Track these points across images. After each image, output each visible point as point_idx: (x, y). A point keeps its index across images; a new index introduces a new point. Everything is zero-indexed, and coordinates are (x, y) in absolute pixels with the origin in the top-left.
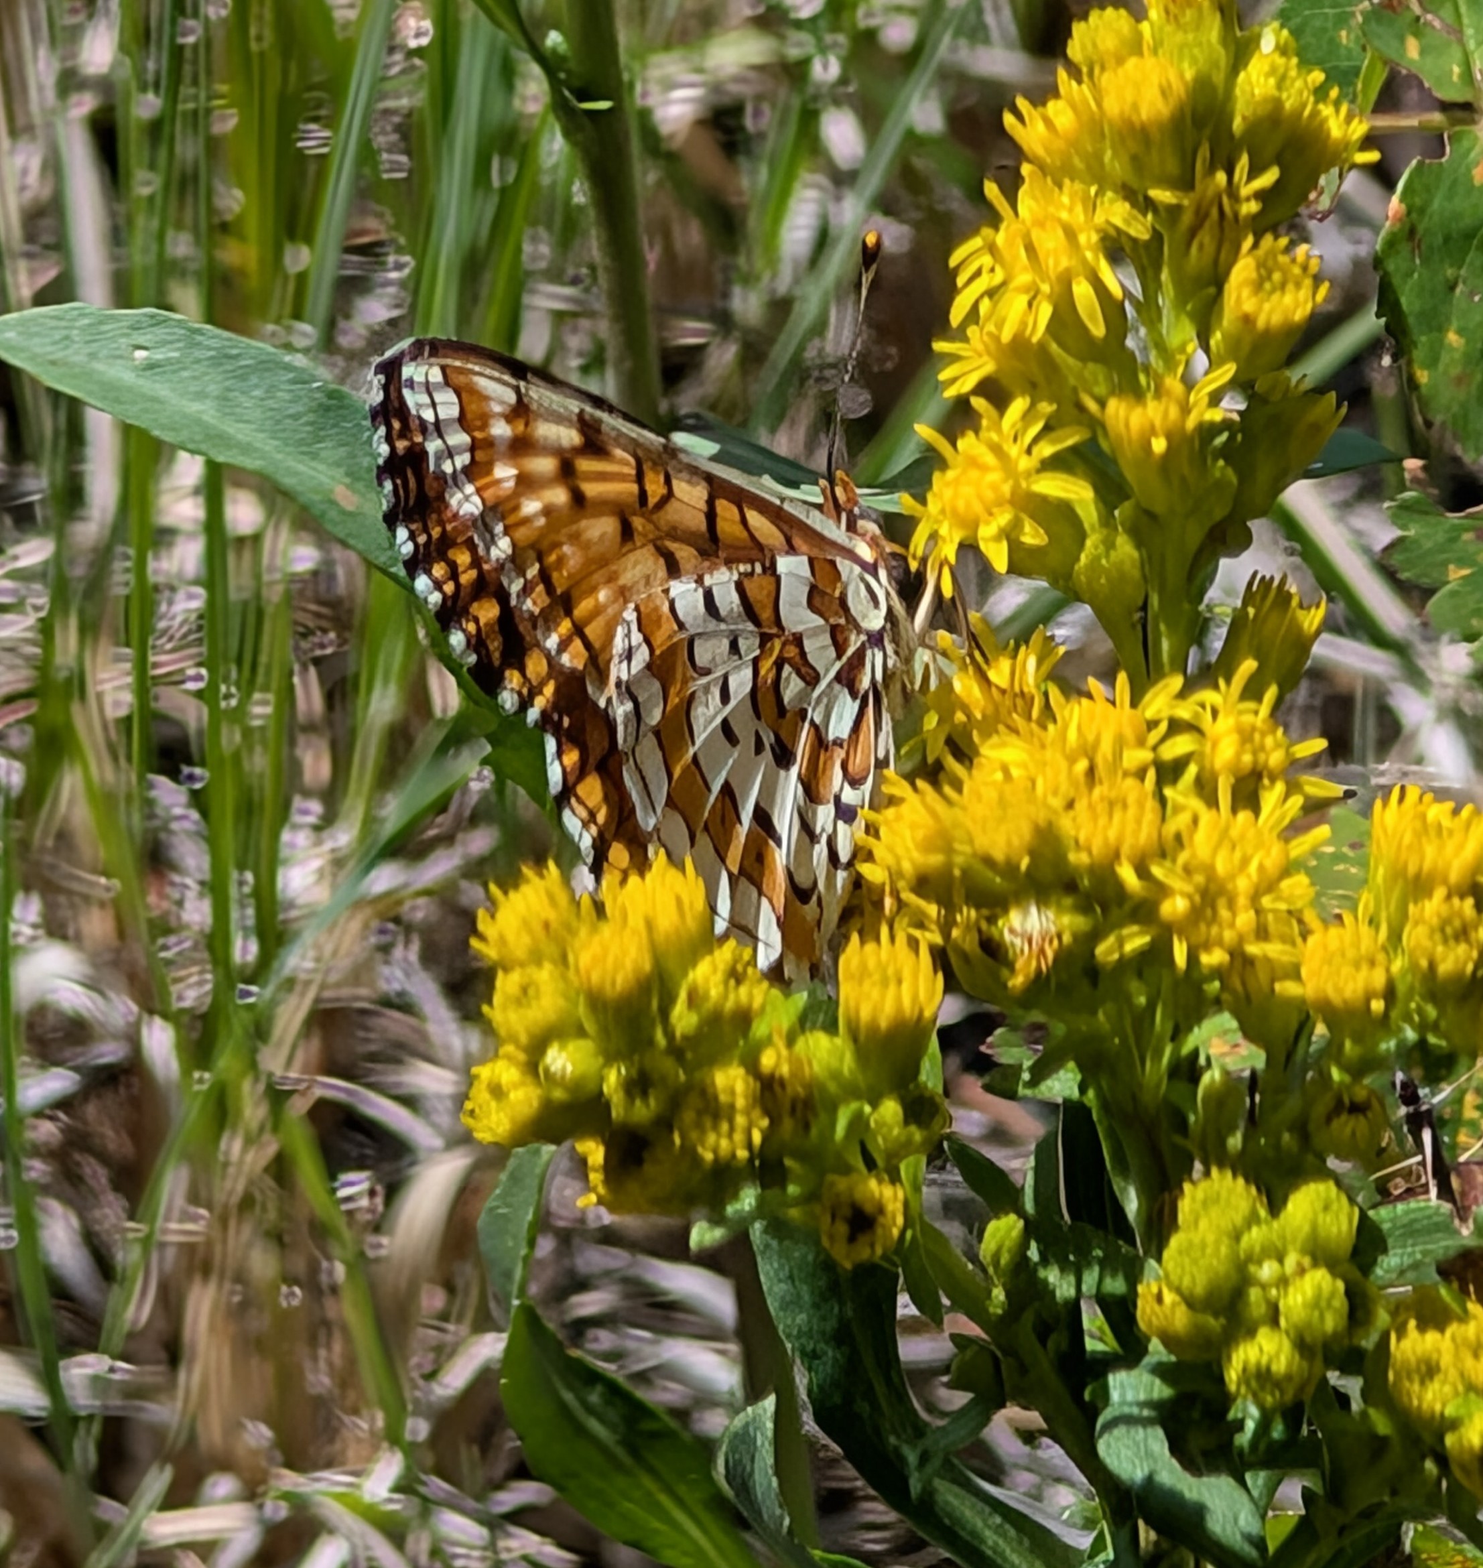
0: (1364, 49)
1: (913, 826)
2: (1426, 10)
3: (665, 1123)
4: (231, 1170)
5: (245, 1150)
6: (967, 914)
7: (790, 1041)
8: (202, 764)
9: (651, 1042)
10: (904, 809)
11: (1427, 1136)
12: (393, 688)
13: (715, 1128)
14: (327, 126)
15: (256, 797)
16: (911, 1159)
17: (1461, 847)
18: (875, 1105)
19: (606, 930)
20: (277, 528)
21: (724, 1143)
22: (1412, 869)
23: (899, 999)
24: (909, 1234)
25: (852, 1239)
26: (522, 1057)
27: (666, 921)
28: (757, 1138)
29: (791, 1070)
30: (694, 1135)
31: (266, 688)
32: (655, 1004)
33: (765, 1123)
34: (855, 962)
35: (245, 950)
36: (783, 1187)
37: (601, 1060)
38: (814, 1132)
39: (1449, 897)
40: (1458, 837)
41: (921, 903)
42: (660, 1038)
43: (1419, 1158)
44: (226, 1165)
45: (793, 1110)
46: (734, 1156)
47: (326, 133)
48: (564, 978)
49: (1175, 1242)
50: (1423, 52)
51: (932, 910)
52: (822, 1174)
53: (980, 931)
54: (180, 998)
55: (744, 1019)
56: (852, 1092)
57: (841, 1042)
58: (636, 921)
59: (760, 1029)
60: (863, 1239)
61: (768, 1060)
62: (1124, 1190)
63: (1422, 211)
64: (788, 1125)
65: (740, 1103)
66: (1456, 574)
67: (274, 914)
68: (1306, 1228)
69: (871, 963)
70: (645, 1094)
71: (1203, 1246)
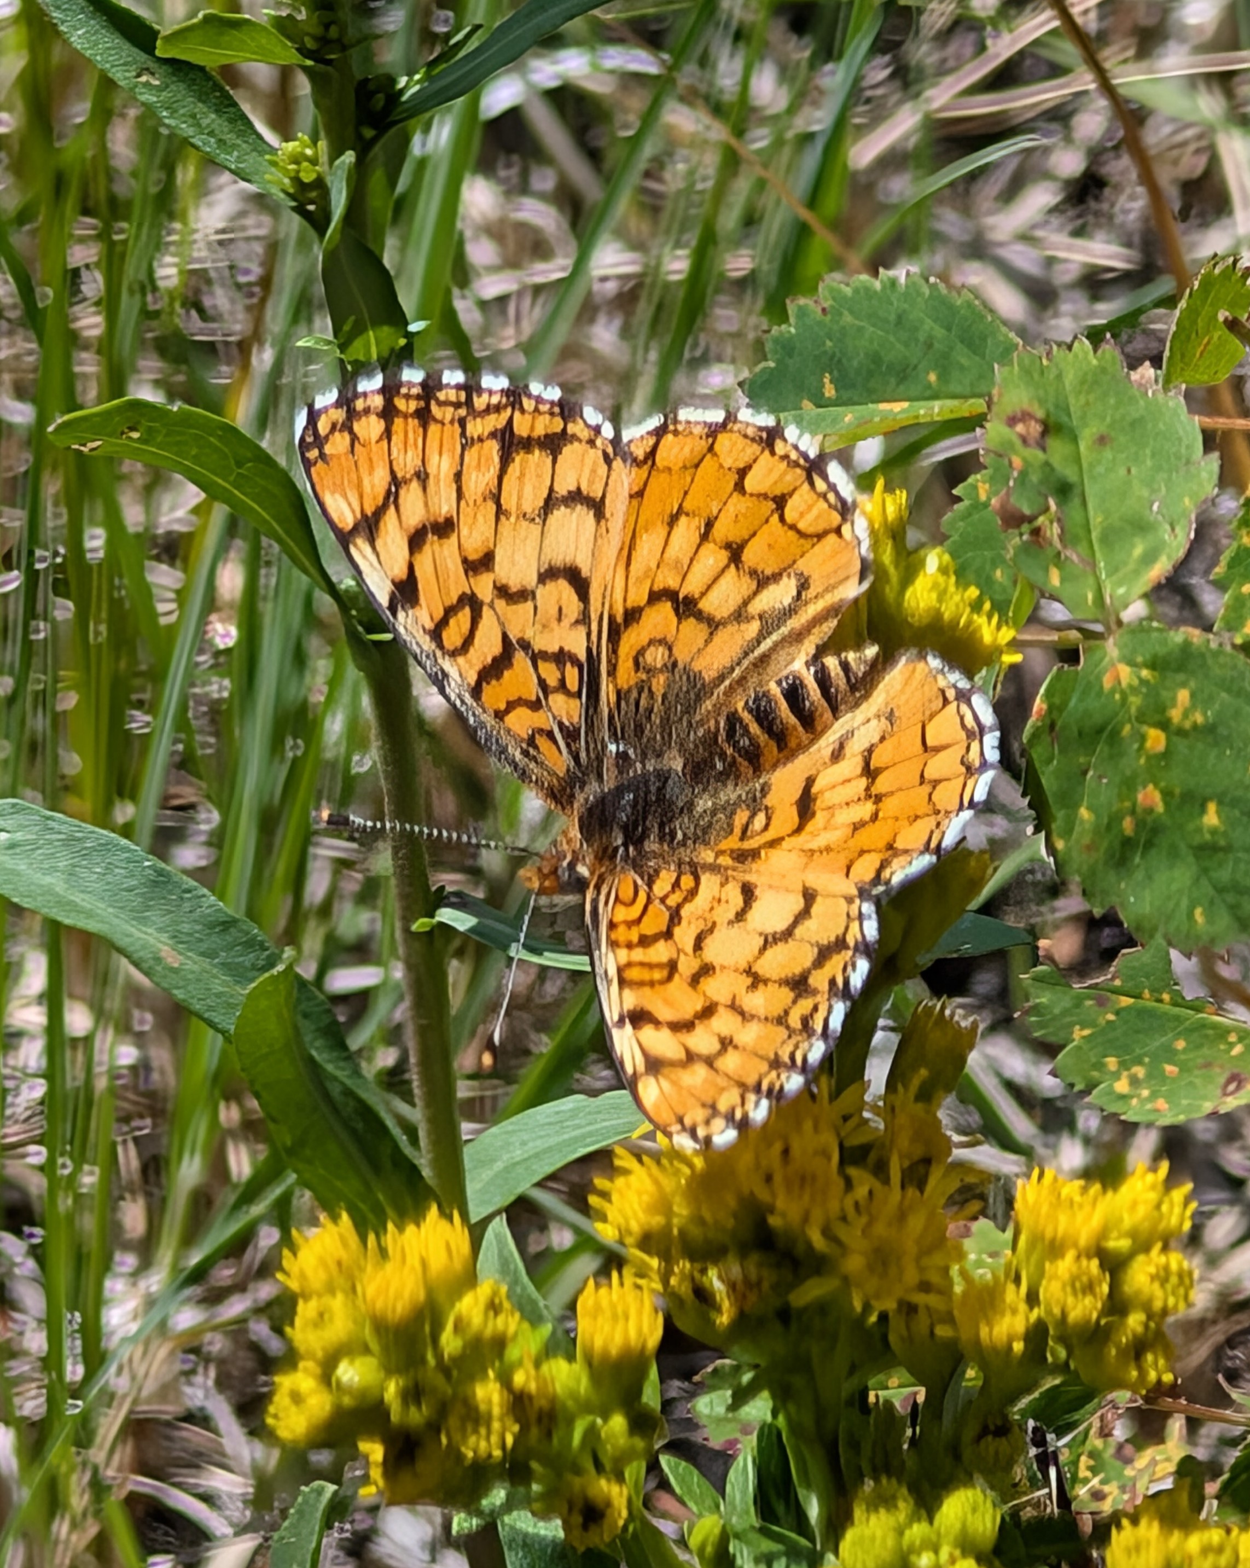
0: (1015, 583)
1: (639, 1193)
2: (1065, 547)
3: (434, 1427)
4: (61, 1548)
5: (70, 1532)
6: (683, 1266)
7: (537, 1364)
8: (42, 1225)
9: (423, 1361)
10: (632, 1179)
11: (1053, 1473)
12: (197, 1160)
13: (476, 1431)
14: (147, 713)
15: (85, 1250)
16: (635, 1464)
17: (1089, 1217)
18: (606, 1418)
19: (389, 1267)
20: (105, 1030)
21: (483, 1444)
22: (1049, 1234)
23: (626, 1331)
24: (631, 1528)
25: (585, 1527)
26: (318, 1371)
27: (438, 1262)
28: (509, 1440)
29: (538, 1388)
30: (457, 1437)
31: (94, 1163)
32: (427, 1328)
33: (516, 1428)
34: (591, 1302)
35: (74, 1371)
36: (528, 1486)
37: (382, 1375)
38: (555, 1441)
39: (1078, 1257)
40: (1087, 1208)
41: (645, 1257)
42: (431, 1360)
43: (1046, 1491)
44: (56, 1542)
45: (539, 1420)
46: (490, 1456)
47: (148, 718)
48: (355, 1306)
49: (850, 1536)
50: (1063, 580)
51: (654, 1262)
52: (559, 1475)
53: (693, 1279)
54: (21, 1407)
55: (500, 1343)
56: (587, 1408)
57: (578, 1368)
58: (413, 1261)
59: (513, 1353)
60: (593, 1528)
61: (519, 1379)
62: (808, 1498)
63: (1061, 708)
64: (534, 1432)
65: (496, 1411)
66: (1079, 1034)
67: (98, 1340)
68: (958, 1526)
69: (605, 1303)
70: (418, 1404)
71: (873, 1539)
